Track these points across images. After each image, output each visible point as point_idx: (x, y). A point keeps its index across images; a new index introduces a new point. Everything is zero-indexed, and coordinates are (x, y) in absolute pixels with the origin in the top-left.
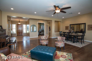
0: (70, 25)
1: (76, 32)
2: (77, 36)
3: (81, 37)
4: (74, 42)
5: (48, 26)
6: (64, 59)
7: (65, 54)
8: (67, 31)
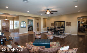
0: (55, 22)
1: (59, 27)
2: (60, 31)
3: (62, 31)
4: (58, 35)
5: (36, 22)
6: (55, 46)
7: (55, 43)
8: (53, 27)
